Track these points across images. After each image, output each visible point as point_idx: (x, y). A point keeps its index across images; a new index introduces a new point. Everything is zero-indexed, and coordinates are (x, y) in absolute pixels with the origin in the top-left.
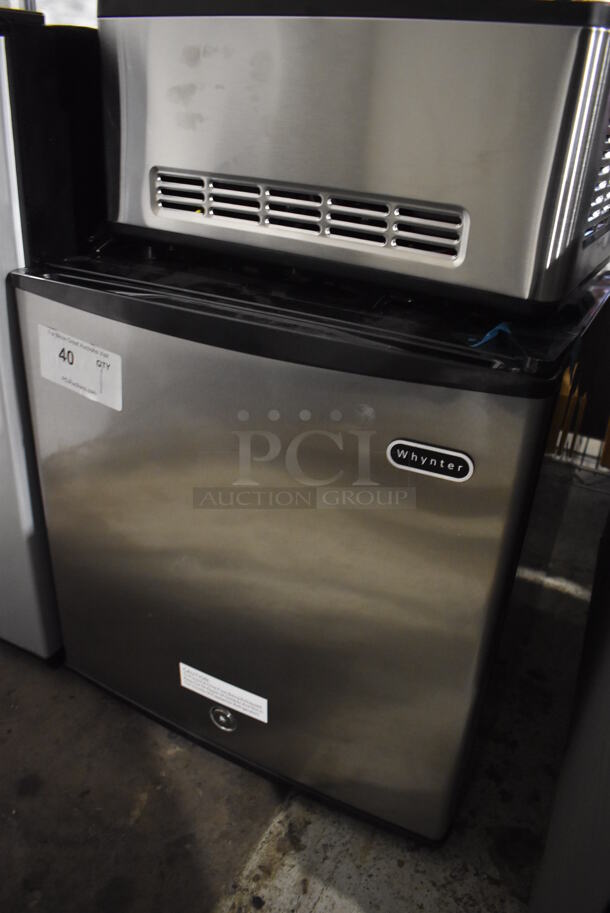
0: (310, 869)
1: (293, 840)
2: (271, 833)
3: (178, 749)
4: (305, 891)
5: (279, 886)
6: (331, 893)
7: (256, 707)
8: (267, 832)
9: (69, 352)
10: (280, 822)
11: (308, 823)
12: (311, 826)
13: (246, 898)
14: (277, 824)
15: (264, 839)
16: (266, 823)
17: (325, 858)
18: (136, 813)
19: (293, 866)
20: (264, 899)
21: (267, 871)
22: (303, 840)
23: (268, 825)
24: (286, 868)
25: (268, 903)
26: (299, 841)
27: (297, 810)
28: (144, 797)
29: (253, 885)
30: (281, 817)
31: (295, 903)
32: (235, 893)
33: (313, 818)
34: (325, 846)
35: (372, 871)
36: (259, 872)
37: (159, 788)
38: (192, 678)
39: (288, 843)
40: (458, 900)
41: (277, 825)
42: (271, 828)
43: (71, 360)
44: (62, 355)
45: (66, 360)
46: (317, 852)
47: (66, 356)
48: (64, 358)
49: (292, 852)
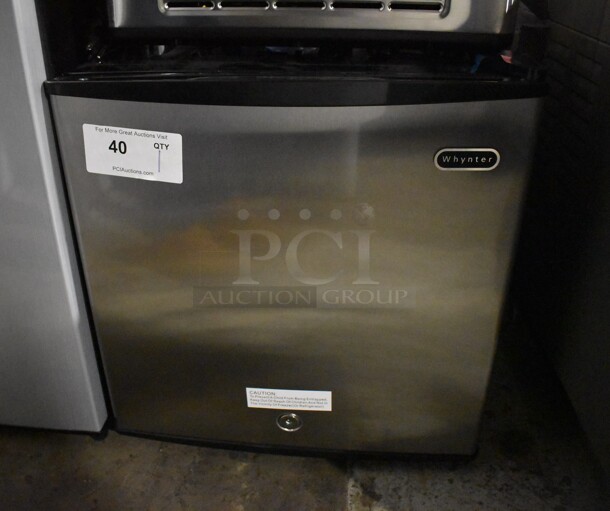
2: (352, 496)
3: (244, 464)
7: (320, 401)
8: (348, 496)
9: (121, 143)
10: (353, 486)
11: (374, 479)
12: (376, 481)
14: (352, 488)
15: (349, 502)
16: (344, 490)
17: (400, 497)
22: (377, 492)
23: (346, 491)
26: (375, 493)
27: (360, 474)
28: (240, 508)
30: (350, 484)
33: (374, 474)
34: (395, 490)
35: (436, 494)
37: (248, 497)
38: (258, 398)
39: (368, 498)
40: (501, 490)
42: (349, 492)
43: (123, 150)
44: (113, 147)
45: (118, 151)
46: (391, 496)
47: (117, 147)
48: (115, 150)
49: (375, 502)
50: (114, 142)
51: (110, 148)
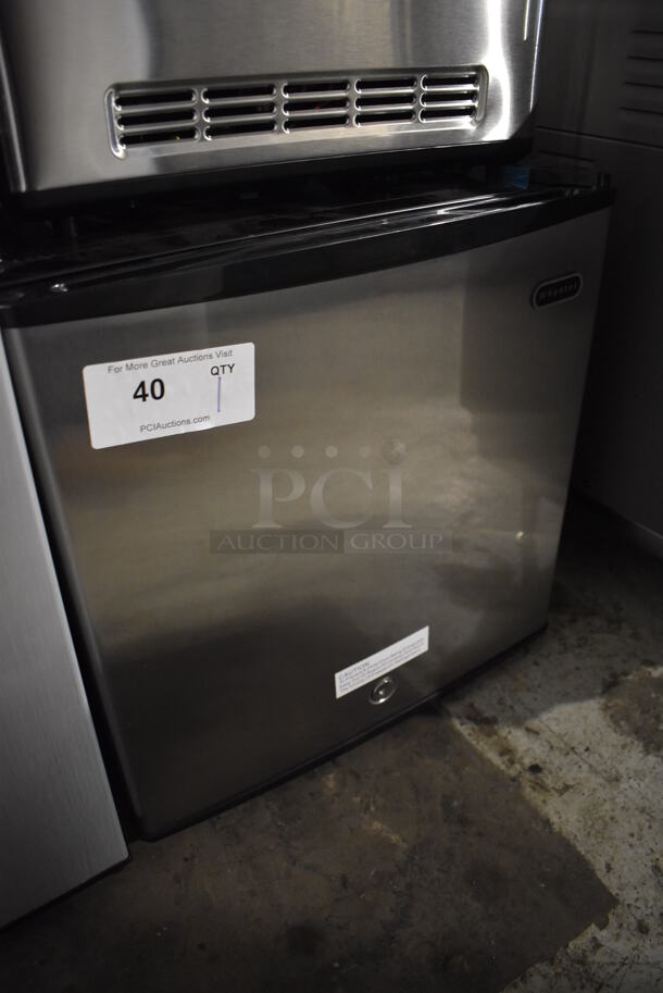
0: (518, 722)
1: (486, 723)
2: (470, 735)
4: (537, 733)
5: (525, 748)
6: (545, 716)
7: (416, 644)
8: (467, 737)
9: (154, 382)
10: (462, 724)
11: (472, 705)
12: (476, 705)
13: (528, 775)
14: (464, 729)
15: (474, 743)
16: (459, 735)
17: (512, 707)
18: (394, 838)
19: (510, 732)
20: (534, 763)
21: (507, 751)
22: (487, 715)
23: (461, 734)
24: (509, 737)
25: (537, 762)
26: (486, 718)
27: (454, 708)
28: (377, 825)
29: (518, 766)
30: (456, 723)
31: (545, 743)
32: (520, 783)
33: (468, 700)
34: (500, 703)
35: (536, 683)
36: (506, 758)
39: (486, 727)
40: (580, 646)
41: (464, 727)
42: (464, 733)
43: (158, 394)
44: (141, 394)
45: (149, 398)
46: (503, 711)
47: (148, 391)
48: (144, 396)
49: (496, 727)
50: (142, 385)
51: (136, 396)
